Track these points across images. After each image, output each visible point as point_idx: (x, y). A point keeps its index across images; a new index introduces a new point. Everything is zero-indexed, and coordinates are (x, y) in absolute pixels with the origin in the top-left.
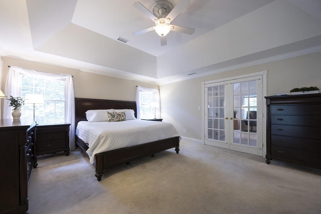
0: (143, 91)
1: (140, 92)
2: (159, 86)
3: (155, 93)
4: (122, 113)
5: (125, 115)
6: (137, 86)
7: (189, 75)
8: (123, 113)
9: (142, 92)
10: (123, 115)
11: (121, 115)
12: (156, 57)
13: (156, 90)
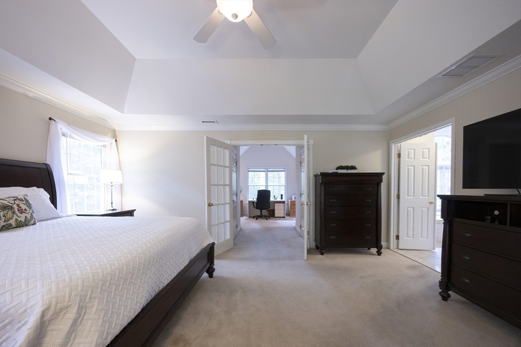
0: (71, 137)
1: (63, 139)
2: (115, 131)
3: (105, 146)
4: (16, 199)
5: (29, 206)
6: (50, 119)
7: (203, 122)
8: (21, 200)
9: (68, 139)
10: (23, 207)
11: (11, 208)
12: (135, 59)
13: (108, 140)
